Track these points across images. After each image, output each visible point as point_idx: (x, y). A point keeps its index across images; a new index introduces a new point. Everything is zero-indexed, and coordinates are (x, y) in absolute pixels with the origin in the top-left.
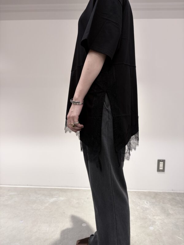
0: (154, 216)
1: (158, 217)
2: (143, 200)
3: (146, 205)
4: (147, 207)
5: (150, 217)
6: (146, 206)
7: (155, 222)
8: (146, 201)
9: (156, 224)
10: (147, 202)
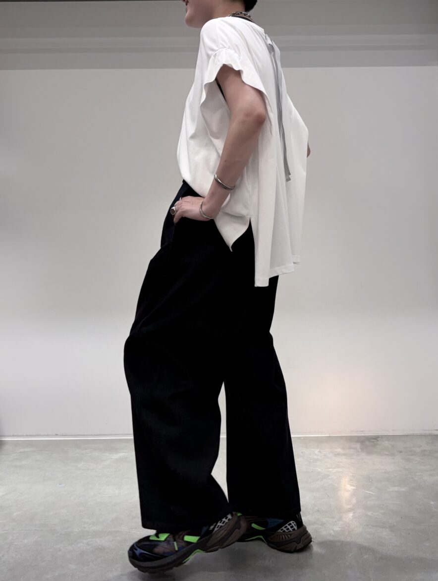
0: (329, 468)
1: (336, 469)
2: (313, 449)
3: (316, 455)
4: (319, 458)
5: (320, 470)
6: (315, 457)
7: (329, 476)
8: (318, 450)
9: (330, 477)
10: (320, 452)
